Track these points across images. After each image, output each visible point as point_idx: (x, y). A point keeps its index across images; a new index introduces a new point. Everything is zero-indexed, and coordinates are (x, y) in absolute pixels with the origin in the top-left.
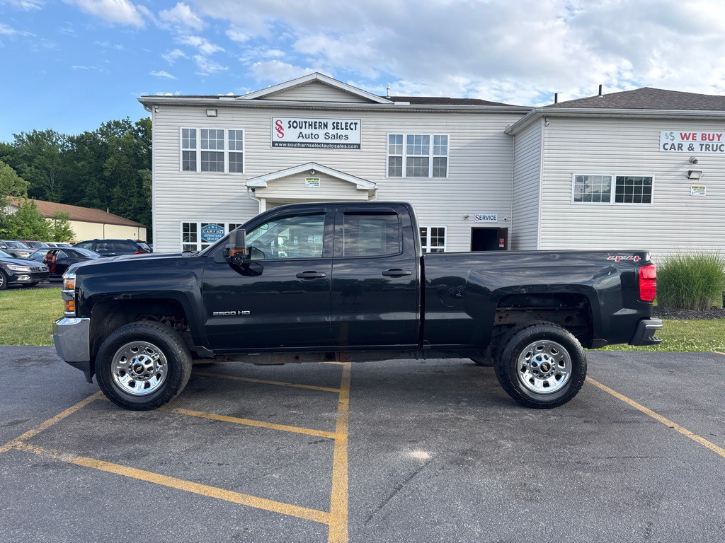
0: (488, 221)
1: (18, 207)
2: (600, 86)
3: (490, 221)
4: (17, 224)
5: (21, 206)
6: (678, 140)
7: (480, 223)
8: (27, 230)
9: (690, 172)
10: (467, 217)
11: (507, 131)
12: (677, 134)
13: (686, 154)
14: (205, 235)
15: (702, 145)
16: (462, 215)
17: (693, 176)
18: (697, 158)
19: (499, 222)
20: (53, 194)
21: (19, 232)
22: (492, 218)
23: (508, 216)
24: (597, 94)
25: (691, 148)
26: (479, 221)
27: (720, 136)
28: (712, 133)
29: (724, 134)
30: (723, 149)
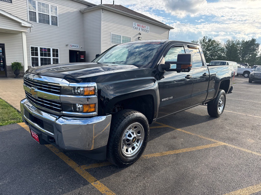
0: (75, 48)
2: (114, 1)
3: (76, 48)
6: (137, 26)
7: (72, 48)
9: (139, 37)
10: (67, 45)
11: (81, 11)
12: (136, 24)
13: (138, 31)
15: (142, 29)
16: (65, 44)
17: (140, 39)
18: (141, 33)
19: (79, 49)
22: (77, 46)
23: (83, 46)
24: (113, 4)
25: (139, 30)
26: (72, 47)
27: (145, 27)
28: (144, 25)
29: (146, 26)
30: (146, 31)
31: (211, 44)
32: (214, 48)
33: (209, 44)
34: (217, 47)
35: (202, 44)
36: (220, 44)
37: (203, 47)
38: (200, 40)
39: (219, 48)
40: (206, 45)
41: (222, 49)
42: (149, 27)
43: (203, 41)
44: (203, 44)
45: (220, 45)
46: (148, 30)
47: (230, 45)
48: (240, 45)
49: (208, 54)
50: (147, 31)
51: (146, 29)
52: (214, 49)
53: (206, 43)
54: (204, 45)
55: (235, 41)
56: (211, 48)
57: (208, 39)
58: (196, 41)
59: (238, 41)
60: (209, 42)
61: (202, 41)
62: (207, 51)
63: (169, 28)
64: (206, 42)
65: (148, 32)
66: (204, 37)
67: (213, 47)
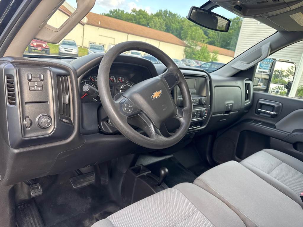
1: (201, 47)
4: (199, 54)
5: (203, 47)
8: (202, 57)
14: (262, 65)
20: (218, 43)
21: (199, 57)
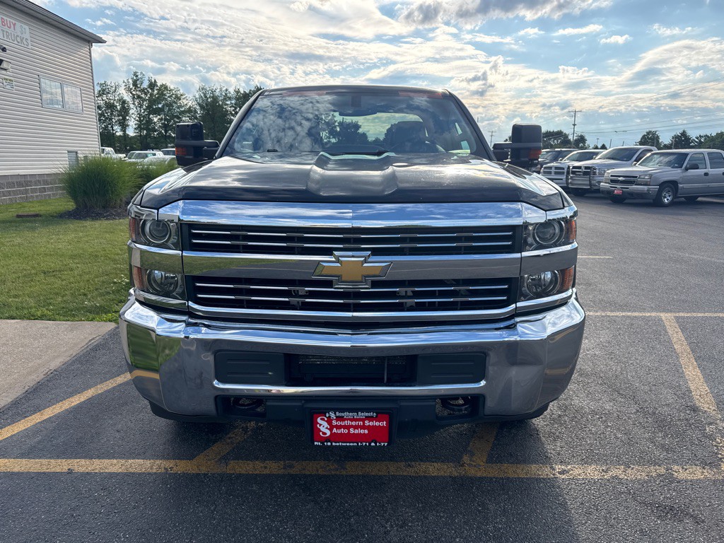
9: (2, 61)
15: (3, 31)
17: (4, 65)
27: (14, 25)
28: (9, 19)
29: (18, 24)
30: (19, 40)
31: (157, 94)
32: (170, 105)
33: (151, 95)
34: (176, 103)
35: (133, 95)
36: (182, 95)
37: (136, 103)
38: (126, 81)
39: (181, 106)
40: (143, 96)
41: (189, 110)
42: (27, 27)
43: (133, 85)
44: (134, 93)
45: (184, 99)
46: (23, 36)
47: (209, 100)
48: (233, 102)
49: (155, 123)
50: (22, 41)
51: (19, 34)
52: (169, 110)
53: (143, 91)
54: (139, 97)
55: (218, 90)
56: (160, 106)
57: (146, 79)
58: (113, 84)
59: (227, 90)
60: (153, 90)
61: (131, 86)
62: (151, 116)
63: (89, 39)
64: (142, 87)
65: (25, 43)
66: (135, 74)
67: (167, 105)
